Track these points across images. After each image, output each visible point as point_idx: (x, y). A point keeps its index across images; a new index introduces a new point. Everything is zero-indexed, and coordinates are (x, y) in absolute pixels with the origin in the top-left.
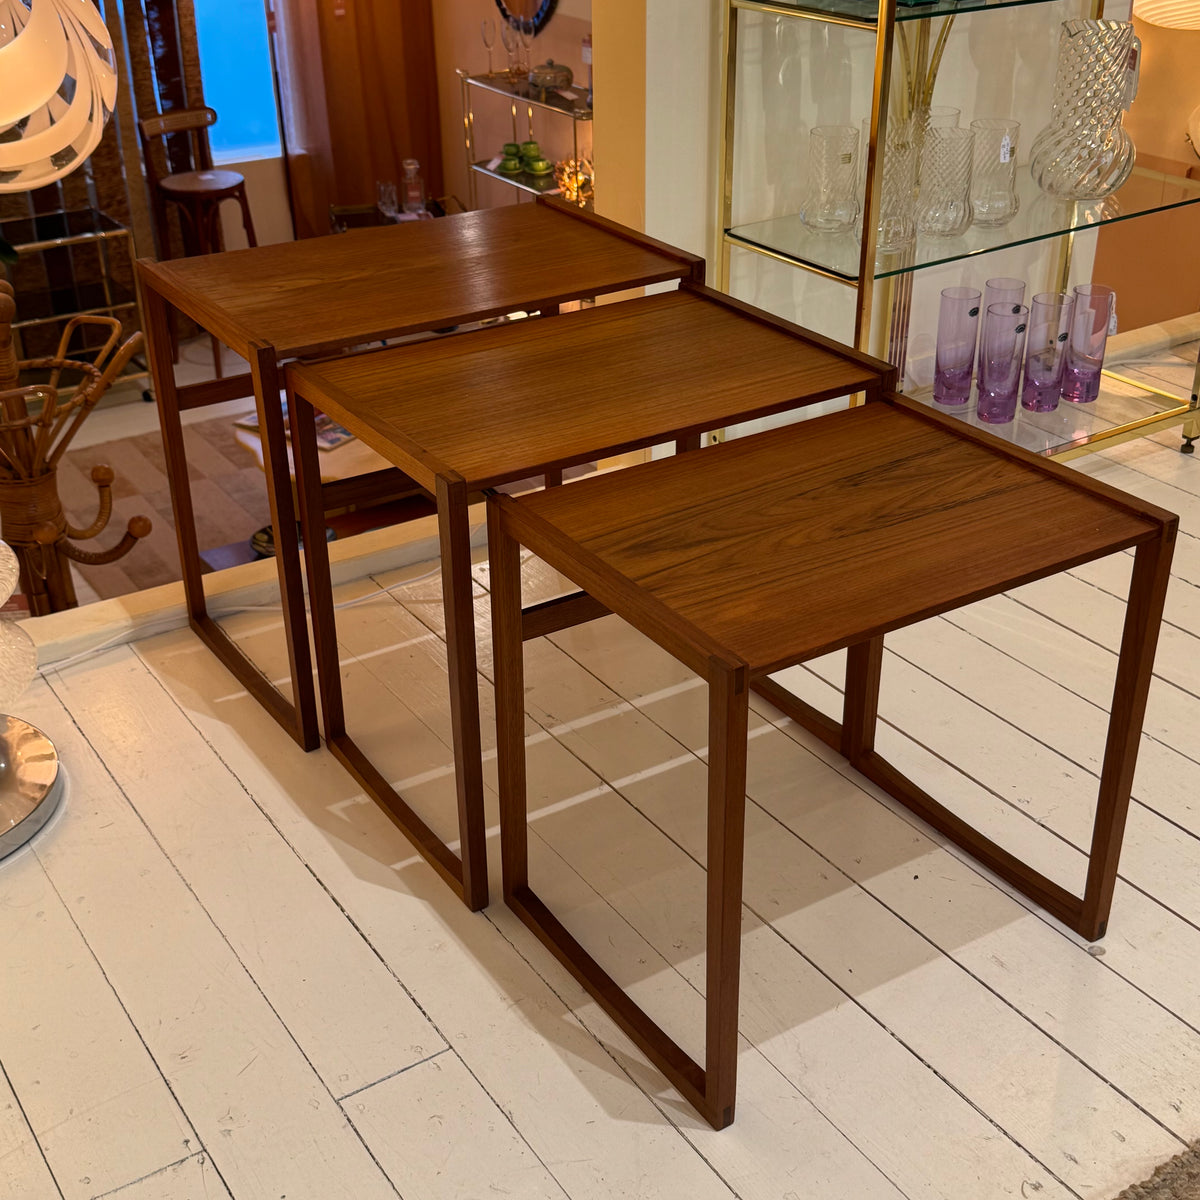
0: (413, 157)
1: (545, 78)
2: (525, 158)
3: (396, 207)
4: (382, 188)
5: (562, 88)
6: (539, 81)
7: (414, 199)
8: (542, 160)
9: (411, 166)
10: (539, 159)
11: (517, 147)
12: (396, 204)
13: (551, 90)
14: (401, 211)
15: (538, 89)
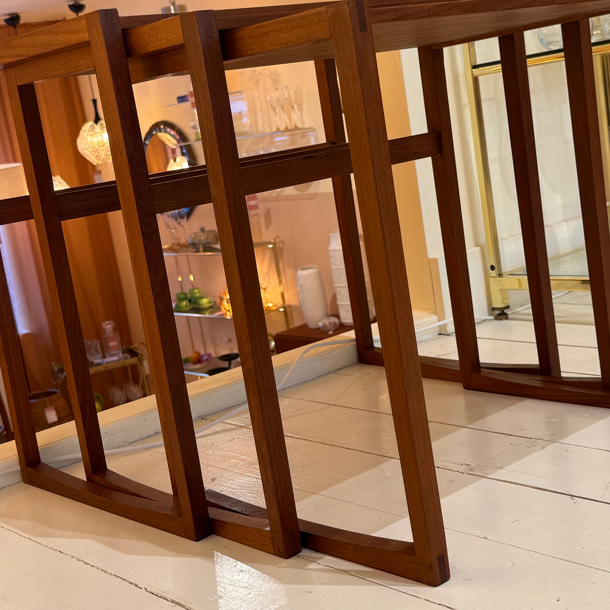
0: (108, 319)
1: (200, 239)
2: (193, 300)
3: (101, 355)
4: (90, 343)
5: (213, 243)
6: (197, 241)
7: (114, 347)
8: (205, 297)
9: (108, 326)
10: (201, 298)
11: (185, 294)
12: (101, 353)
13: (206, 245)
14: (104, 357)
15: (196, 247)
